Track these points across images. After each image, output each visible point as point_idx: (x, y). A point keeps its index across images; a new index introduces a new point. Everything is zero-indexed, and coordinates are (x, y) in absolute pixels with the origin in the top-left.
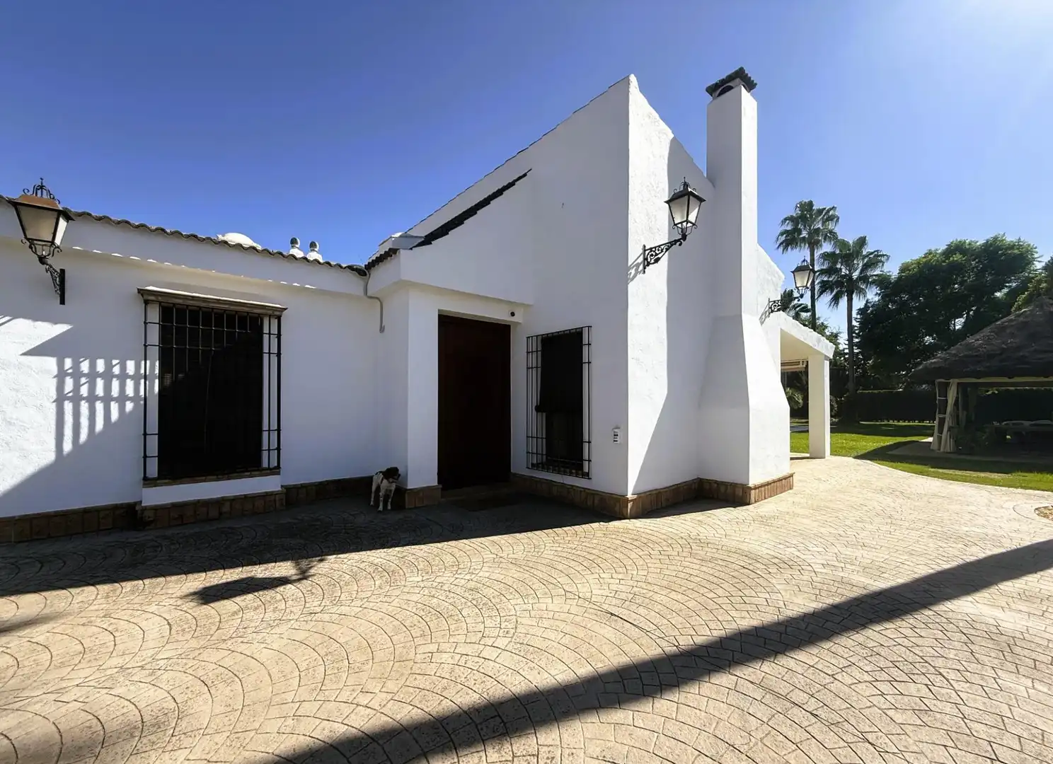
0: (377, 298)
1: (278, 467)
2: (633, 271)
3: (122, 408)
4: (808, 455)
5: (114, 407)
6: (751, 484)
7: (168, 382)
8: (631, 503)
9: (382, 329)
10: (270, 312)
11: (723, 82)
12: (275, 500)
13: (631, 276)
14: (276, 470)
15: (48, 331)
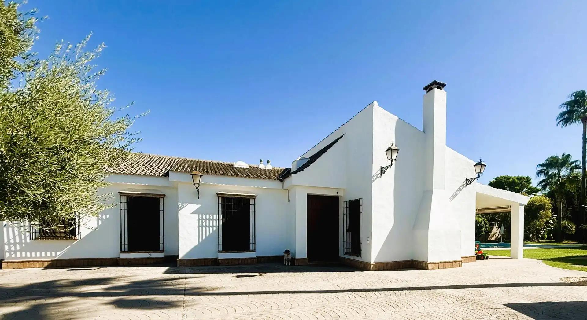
0: (287, 189)
1: (255, 250)
2: (375, 178)
3: (213, 229)
4: (510, 257)
5: (211, 228)
6: (429, 262)
7: (224, 221)
8: (373, 266)
9: (289, 201)
10: (252, 197)
11: (429, 86)
12: (254, 260)
13: (374, 179)
14: (254, 251)
15: (195, 207)
